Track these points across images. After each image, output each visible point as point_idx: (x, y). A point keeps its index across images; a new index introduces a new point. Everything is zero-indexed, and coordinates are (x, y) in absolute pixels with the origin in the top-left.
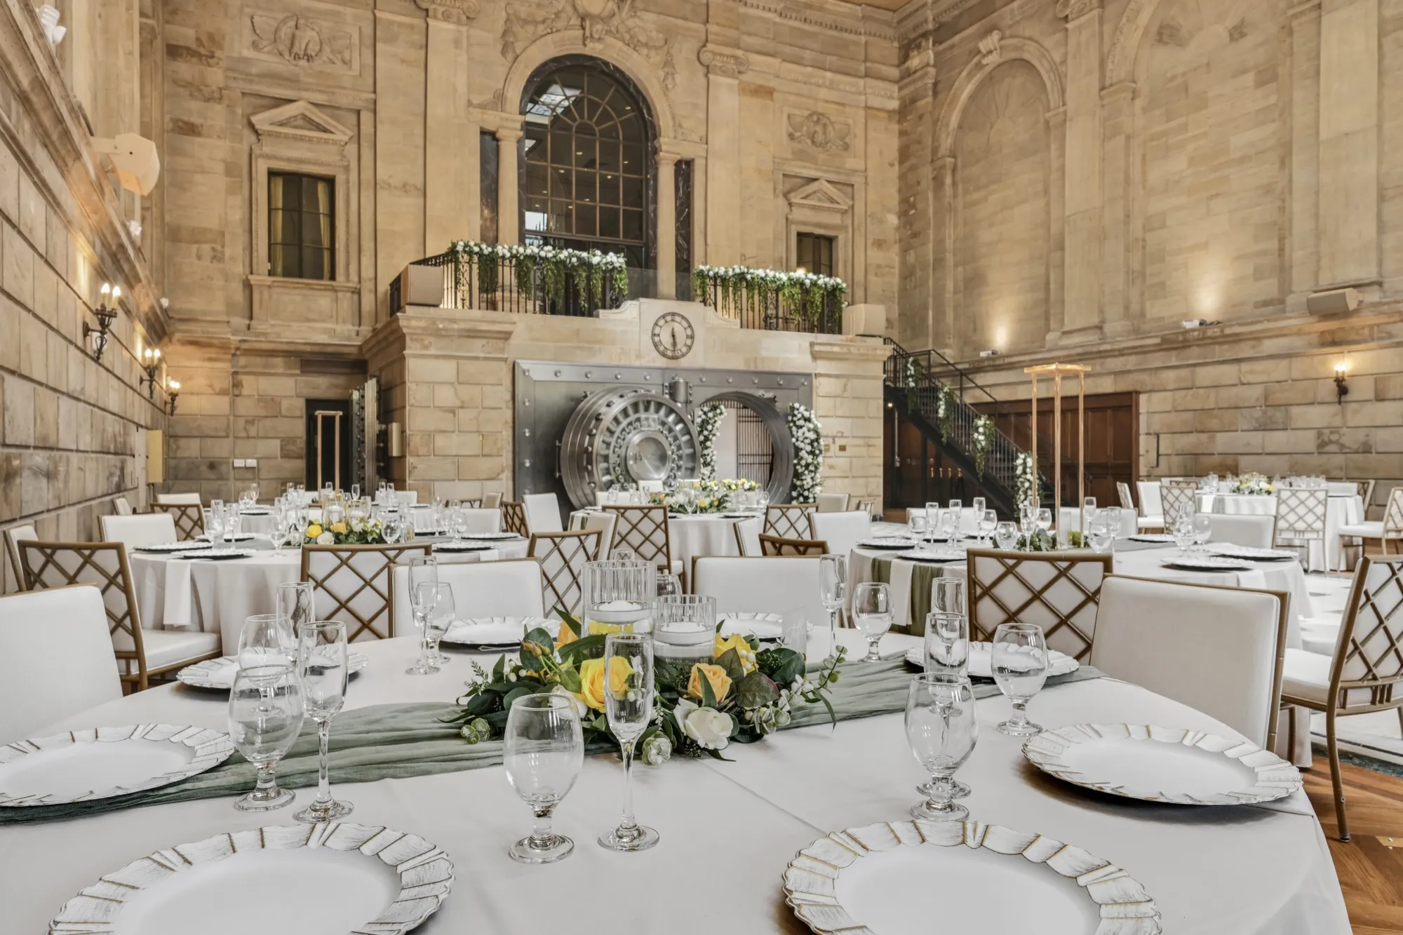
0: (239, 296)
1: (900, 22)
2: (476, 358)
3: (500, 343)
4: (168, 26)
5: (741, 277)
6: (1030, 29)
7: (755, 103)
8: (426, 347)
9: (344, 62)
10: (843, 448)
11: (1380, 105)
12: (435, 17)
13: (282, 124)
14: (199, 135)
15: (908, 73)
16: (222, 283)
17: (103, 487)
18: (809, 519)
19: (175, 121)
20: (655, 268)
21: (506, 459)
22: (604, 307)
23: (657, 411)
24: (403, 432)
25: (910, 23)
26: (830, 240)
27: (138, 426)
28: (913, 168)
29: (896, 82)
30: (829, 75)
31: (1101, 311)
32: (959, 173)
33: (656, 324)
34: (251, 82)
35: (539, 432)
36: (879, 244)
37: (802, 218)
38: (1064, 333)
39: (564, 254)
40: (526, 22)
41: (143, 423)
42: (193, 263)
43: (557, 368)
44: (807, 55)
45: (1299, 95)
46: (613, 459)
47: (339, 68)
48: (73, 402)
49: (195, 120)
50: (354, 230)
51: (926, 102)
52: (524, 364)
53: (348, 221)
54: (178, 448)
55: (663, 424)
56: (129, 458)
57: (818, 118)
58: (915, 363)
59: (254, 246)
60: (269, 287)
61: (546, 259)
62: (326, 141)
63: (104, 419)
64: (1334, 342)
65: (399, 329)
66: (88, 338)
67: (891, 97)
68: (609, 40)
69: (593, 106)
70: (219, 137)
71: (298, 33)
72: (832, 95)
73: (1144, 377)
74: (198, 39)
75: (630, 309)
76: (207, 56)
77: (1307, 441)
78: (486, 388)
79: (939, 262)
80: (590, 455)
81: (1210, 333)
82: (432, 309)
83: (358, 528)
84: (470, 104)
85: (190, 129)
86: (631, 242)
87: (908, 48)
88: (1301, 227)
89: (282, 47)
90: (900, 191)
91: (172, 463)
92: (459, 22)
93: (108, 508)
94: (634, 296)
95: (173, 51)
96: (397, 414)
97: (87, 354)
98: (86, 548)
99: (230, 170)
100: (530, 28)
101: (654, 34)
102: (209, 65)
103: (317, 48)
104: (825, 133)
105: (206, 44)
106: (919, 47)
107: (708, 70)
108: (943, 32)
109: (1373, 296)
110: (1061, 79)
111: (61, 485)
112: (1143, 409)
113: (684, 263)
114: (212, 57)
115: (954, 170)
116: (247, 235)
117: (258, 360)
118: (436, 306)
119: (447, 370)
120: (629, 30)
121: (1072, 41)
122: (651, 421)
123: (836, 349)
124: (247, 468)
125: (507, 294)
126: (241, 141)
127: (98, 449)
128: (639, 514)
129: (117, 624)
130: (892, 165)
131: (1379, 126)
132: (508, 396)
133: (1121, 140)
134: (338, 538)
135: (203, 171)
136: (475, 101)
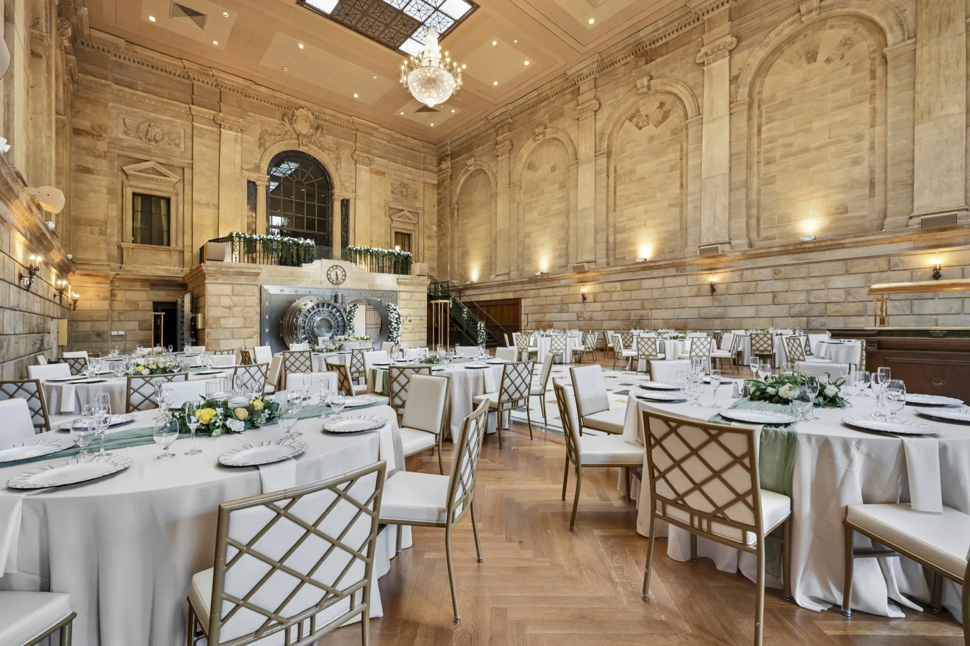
0: (115, 252)
1: (438, 149)
2: (242, 284)
3: (254, 278)
4: (74, 119)
5: (368, 250)
6: (485, 158)
7: (376, 178)
8: (217, 279)
9: (176, 144)
10: (410, 321)
11: (595, 199)
12: (224, 128)
13: (141, 171)
14: (93, 174)
15: (440, 170)
16: (105, 246)
17: (30, 349)
18: (362, 354)
19: (78, 166)
20: (332, 246)
21: (257, 328)
22: (305, 262)
23: (328, 307)
24: (204, 318)
25: (441, 151)
26: (409, 235)
27: (53, 318)
28: (443, 208)
29: (436, 173)
30: (408, 168)
31: (509, 268)
32: (460, 212)
33: (329, 270)
34: (123, 150)
35: (273, 316)
36: (429, 237)
37: (397, 226)
38: (497, 275)
39: (286, 239)
40: (270, 134)
41: (56, 316)
42: (88, 236)
43: (282, 288)
44: (400, 159)
45: (572, 194)
46: (307, 328)
47: (173, 148)
48: (13, 312)
49: (91, 166)
50: (181, 223)
51: (448, 182)
52: (266, 287)
53: (177, 219)
54: (78, 326)
55: (331, 313)
56: (46, 335)
57: (404, 185)
58: (442, 286)
59: (124, 229)
60: (133, 248)
61: (277, 241)
62: (166, 181)
63: (31, 317)
64: (582, 282)
65: (202, 271)
66: (22, 281)
67: (434, 179)
68: (311, 145)
69: (303, 174)
70: (104, 176)
71: (150, 129)
72: (409, 176)
73: (523, 293)
74: (92, 128)
75: (317, 263)
76: (97, 136)
77: (573, 316)
78: (246, 298)
79: (452, 246)
80: (296, 327)
81: (544, 277)
82: (219, 262)
83: (161, 366)
84: (242, 168)
85: (88, 171)
86: (321, 233)
87: (441, 160)
88: (572, 240)
89: (141, 135)
90: (438, 216)
91: (74, 334)
92: (237, 131)
93: (33, 360)
94: (319, 258)
95: (77, 132)
96: (201, 309)
97: (21, 288)
98: (19, 382)
99: (110, 191)
100: (273, 137)
101: (332, 145)
102: (99, 140)
103: (161, 137)
104: (407, 191)
105: (97, 130)
106: (445, 160)
107: (356, 162)
108: (454, 155)
109: (593, 266)
110: (495, 178)
111: (5, 352)
112: (523, 305)
113: (345, 243)
114: (101, 136)
115: (458, 210)
116: (120, 223)
117: (126, 283)
118: (222, 261)
119: (227, 289)
120: (320, 142)
121: (500, 165)
122: (325, 311)
123: (407, 281)
124: (118, 336)
125: (258, 255)
126: (117, 178)
127: (27, 332)
128: (299, 354)
129: (34, 413)
130: (434, 206)
131: (595, 207)
132: (258, 301)
133: (516, 204)
134: (152, 372)
135: (94, 191)
136: (245, 167)
